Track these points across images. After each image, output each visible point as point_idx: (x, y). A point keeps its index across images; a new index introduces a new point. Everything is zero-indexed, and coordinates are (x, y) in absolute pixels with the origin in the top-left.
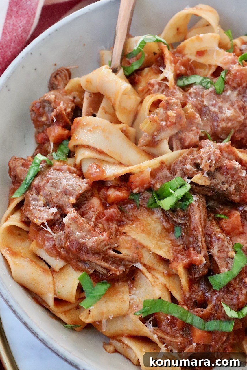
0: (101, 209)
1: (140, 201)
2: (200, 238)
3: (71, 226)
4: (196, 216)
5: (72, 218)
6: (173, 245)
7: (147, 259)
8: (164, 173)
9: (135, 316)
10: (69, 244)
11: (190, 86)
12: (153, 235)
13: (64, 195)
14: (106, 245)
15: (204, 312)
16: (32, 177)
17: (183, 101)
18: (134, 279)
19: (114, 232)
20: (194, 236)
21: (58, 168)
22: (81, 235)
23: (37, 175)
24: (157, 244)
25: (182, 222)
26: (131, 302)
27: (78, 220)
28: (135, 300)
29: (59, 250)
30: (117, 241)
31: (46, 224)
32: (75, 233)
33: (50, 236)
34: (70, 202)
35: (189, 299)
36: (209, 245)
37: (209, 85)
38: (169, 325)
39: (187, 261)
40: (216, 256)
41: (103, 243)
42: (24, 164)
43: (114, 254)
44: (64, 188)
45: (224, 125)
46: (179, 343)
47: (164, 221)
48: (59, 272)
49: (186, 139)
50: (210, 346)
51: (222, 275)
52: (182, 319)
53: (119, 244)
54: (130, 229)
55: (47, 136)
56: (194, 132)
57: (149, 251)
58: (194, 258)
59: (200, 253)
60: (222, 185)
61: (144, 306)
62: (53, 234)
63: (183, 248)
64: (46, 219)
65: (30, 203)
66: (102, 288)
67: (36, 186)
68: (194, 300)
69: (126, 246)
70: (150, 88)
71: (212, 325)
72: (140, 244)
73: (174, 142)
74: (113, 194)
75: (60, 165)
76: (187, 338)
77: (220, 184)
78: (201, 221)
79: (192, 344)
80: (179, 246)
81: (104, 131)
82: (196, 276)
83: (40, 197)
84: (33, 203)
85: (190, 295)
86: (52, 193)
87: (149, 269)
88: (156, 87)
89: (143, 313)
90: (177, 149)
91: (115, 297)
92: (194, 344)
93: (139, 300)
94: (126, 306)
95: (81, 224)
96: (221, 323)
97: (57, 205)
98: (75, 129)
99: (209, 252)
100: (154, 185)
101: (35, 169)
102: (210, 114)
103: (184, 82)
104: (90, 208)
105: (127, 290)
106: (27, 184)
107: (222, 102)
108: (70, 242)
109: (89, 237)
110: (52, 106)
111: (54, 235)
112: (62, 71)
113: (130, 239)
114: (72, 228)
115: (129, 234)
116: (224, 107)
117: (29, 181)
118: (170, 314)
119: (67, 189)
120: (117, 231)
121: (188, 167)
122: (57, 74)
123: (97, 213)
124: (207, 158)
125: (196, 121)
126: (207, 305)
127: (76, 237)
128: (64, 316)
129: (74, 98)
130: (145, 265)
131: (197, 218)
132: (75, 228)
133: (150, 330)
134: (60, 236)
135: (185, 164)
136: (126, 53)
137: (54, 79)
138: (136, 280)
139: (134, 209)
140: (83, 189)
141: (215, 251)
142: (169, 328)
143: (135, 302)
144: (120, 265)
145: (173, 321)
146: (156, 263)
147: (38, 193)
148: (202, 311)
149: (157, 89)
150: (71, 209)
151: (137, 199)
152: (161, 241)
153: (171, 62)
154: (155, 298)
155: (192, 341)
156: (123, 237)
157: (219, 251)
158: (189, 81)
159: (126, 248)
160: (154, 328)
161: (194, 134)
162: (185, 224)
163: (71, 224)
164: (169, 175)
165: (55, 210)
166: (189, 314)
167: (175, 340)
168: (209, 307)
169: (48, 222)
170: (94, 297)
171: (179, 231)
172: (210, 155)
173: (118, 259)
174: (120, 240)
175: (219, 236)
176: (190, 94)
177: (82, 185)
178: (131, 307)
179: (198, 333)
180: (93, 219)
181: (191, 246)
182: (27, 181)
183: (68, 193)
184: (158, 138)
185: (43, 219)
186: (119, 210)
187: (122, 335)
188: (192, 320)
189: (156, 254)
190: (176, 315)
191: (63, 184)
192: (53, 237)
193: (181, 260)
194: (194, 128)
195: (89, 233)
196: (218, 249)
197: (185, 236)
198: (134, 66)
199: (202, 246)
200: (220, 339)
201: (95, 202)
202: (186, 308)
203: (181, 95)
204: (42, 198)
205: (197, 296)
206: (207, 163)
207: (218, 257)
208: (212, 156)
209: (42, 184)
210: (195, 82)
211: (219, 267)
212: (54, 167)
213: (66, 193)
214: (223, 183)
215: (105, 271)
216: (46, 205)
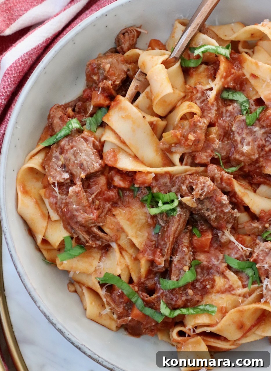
0: (104, 188)
1: (138, 194)
2: (168, 245)
3: (73, 198)
4: (173, 228)
5: (76, 192)
6: (148, 239)
7: (123, 242)
8: (166, 180)
9: (96, 279)
10: (65, 210)
11: (232, 101)
12: (136, 224)
13: (79, 167)
14: (92, 223)
15: (148, 298)
16: (62, 136)
17: (213, 121)
18: (108, 251)
19: (106, 212)
20: (165, 241)
21: (86, 137)
22: (77, 208)
23: (66, 136)
24: (136, 233)
25: (163, 225)
26: (98, 268)
27: (80, 195)
28: (100, 268)
29: (58, 209)
30: (104, 221)
31: (56, 185)
32: (73, 205)
33: (56, 195)
34: (81, 176)
35: (143, 283)
36: (174, 252)
37: (245, 112)
38: (118, 296)
39: (151, 257)
40: (174, 264)
41: (91, 221)
42: (62, 117)
43: (96, 232)
44: (81, 161)
45: (237, 157)
46: (119, 313)
47: (150, 217)
48: (53, 221)
49: (198, 159)
50: (142, 323)
51: (170, 282)
52: (128, 297)
53: (105, 224)
54: (120, 214)
55: (91, 95)
56: (207, 154)
57: (127, 236)
58: (157, 259)
59: (163, 256)
60: (206, 211)
61: (104, 277)
62: (58, 194)
63: (155, 244)
64: (57, 181)
65: (52, 159)
66: (78, 251)
67: (62, 146)
68: (146, 285)
69: (110, 227)
70: (195, 92)
71: (148, 311)
72: (122, 228)
73: (186, 158)
74: (118, 181)
75: (88, 135)
76: (127, 311)
77: (205, 210)
78: (174, 233)
79: (129, 317)
80: (152, 241)
81: (134, 122)
82: (154, 270)
83: (61, 157)
84: (54, 160)
85: (145, 281)
86: (71, 161)
87: (121, 249)
88: (199, 95)
89: (102, 280)
90: (186, 165)
91: (86, 260)
92: (130, 318)
93: (104, 269)
94: (92, 269)
95: (81, 199)
96: (155, 313)
97: (70, 172)
98: (113, 107)
99: (171, 257)
100: (153, 187)
101: (67, 131)
102: (233, 140)
103: (228, 95)
104: (95, 184)
105: (99, 257)
106: (57, 139)
107: (247, 134)
108: (66, 209)
109: (82, 212)
110: (105, 75)
111: (59, 196)
112: (132, 31)
113: (116, 221)
114: (73, 199)
115: (117, 217)
116: (246, 140)
117: (59, 138)
118: (121, 289)
119: (82, 164)
120: (110, 210)
121: (184, 188)
122: (127, 32)
123: (99, 191)
124: (200, 188)
125: (213, 146)
126: (154, 293)
127: (72, 208)
128: (46, 253)
129: (128, 70)
130: (119, 245)
131: (172, 230)
132: (75, 200)
133: (103, 293)
134: (63, 199)
135: (183, 183)
136: (191, 46)
137: (122, 36)
138: (109, 252)
139: (131, 197)
140: (94, 170)
141: (176, 259)
142: (117, 298)
143: (100, 269)
144: (98, 240)
145: (122, 295)
146: (129, 246)
147: (61, 153)
148: (147, 297)
149: (199, 97)
150: (79, 183)
151: (136, 191)
152: (140, 231)
153: (222, 77)
154: (114, 275)
155: (130, 314)
156: (112, 218)
157: (179, 261)
158: (234, 96)
159: (109, 228)
160: (107, 293)
161: (206, 156)
162: (164, 227)
163: (73, 196)
164: (169, 184)
165: (66, 176)
166: (136, 295)
167: (117, 309)
168: (153, 297)
169: (58, 183)
170: (70, 255)
171: (158, 229)
172: (204, 186)
173: (98, 236)
174: (108, 219)
175: (184, 249)
176: (227, 111)
177: (96, 165)
178: (96, 270)
179: (136, 311)
180: (93, 196)
181: (160, 247)
182: (57, 137)
183: (82, 167)
184: (173, 150)
185: (55, 180)
186: (117, 195)
187: (84, 285)
188: (137, 300)
189: (132, 241)
190: (125, 293)
191: (81, 158)
192: (57, 197)
193: (147, 254)
194: (209, 151)
195: (84, 208)
196: (178, 259)
197: (161, 236)
198: (191, 63)
199: (167, 252)
200: (151, 323)
201: (102, 180)
202: (136, 288)
203: (214, 115)
204: (62, 159)
205: (150, 283)
206: (198, 193)
207: (175, 266)
208: (206, 188)
209: (67, 147)
210: (237, 99)
211: (172, 274)
212: (83, 135)
213: (81, 166)
214: (207, 210)
215: (84, 241)
216: (63, 166)
